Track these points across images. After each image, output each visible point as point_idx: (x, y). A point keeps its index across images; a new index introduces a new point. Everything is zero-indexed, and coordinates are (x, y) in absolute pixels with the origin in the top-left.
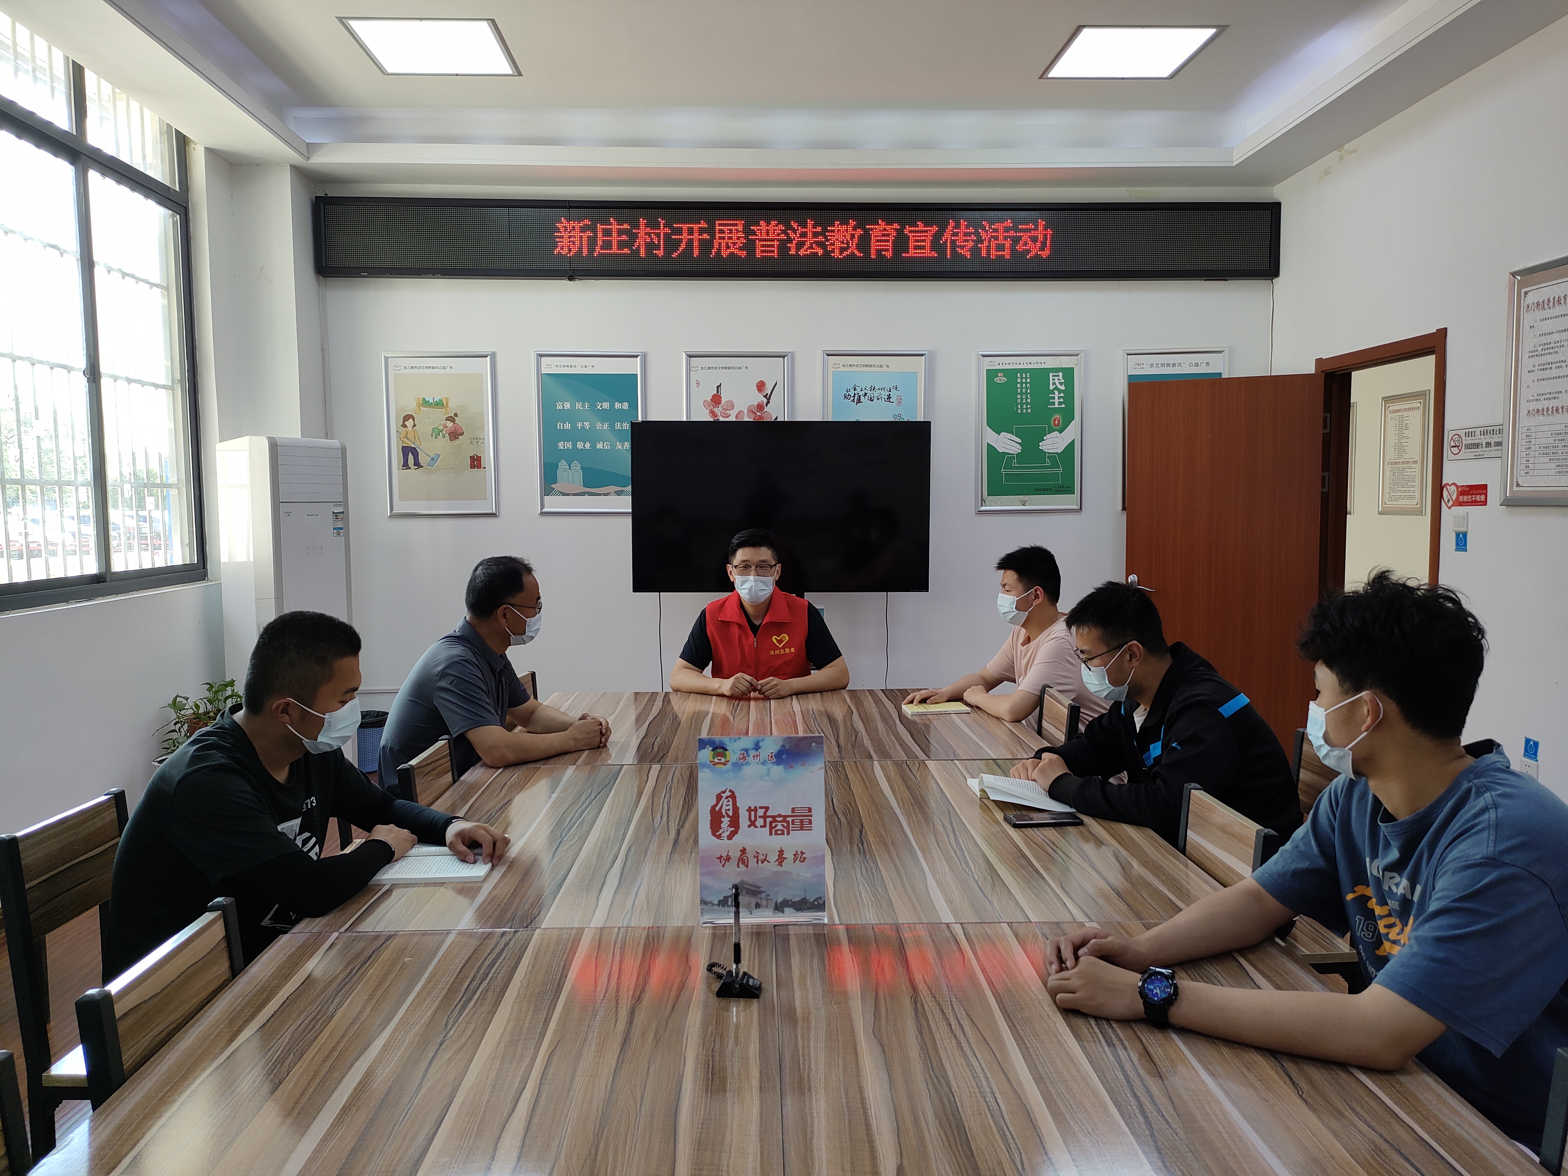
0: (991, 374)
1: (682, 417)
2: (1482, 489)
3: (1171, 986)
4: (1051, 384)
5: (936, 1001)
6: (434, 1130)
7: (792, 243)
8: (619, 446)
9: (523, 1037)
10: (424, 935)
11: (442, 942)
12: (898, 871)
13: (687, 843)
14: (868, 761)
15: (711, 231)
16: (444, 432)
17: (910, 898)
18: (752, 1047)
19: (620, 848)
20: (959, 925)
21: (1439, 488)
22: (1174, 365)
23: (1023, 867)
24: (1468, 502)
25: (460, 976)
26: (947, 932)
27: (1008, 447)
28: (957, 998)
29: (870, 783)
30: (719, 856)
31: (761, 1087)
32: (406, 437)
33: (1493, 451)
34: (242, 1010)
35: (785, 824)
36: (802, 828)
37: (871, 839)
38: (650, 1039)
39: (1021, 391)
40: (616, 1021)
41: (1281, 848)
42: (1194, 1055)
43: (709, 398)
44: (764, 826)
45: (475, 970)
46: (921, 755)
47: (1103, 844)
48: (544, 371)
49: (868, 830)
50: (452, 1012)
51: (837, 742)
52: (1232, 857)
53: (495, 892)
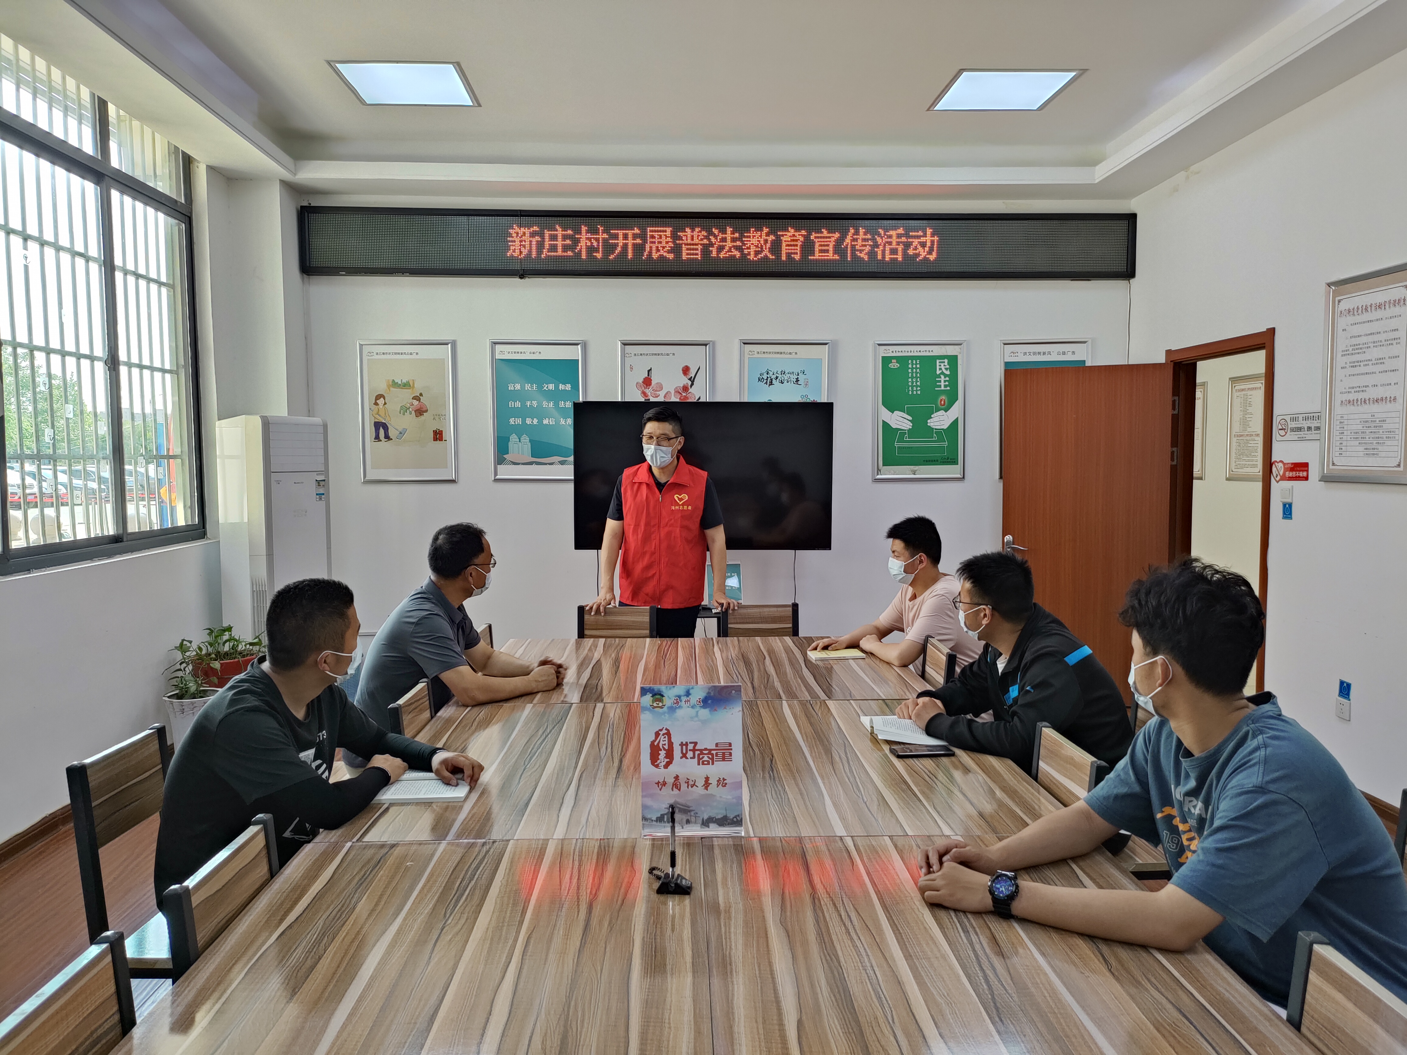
0: (886, 360)
1: (618, 398)
2: (1304, 466)
3: (1013, 885)
4: (938, 369)
5: (830, 897)
6: (443, 993)
7: (713, 247)
8: (562, 422)
9: (506, 924)
10: (420, 844)
11: (436, 850)
12: (801, 794)
13: (628, 770)
14: (777, 701)
15: (643, 236)
16: (411, 409)
17: (811, 816)
18: (685, 932)
19: (574, 774)
20: (850, 838)
21: (1268, 465)
22: (1044, 353)
23: (903, 791)
24: (1293, 477)
25: (452, 877)
26: (840, 843)
27: (900, 423)
28: (846, 895)
29: (779, 719)
30: (657, 782)
31: (693, 962)
32: (378, 414)
33: (1313, 435)
34: (282, 904)
35: (710, 756)
36: (724, 760)
37: (780, 767)
38: (606, 926)
39: (912, 375)
40: (578, 912)
41: (1107, 777)
42: (1030, 939)
43: (641, 381)
44: (694, 757)
45: (464, 872)
46: (822, 696)
47: (970, 771)
48: (498, 356)
49: (777, 760)
50: (448, 906)
51: (752, 684)
52: (1073, 783)
53: (475, 810)
